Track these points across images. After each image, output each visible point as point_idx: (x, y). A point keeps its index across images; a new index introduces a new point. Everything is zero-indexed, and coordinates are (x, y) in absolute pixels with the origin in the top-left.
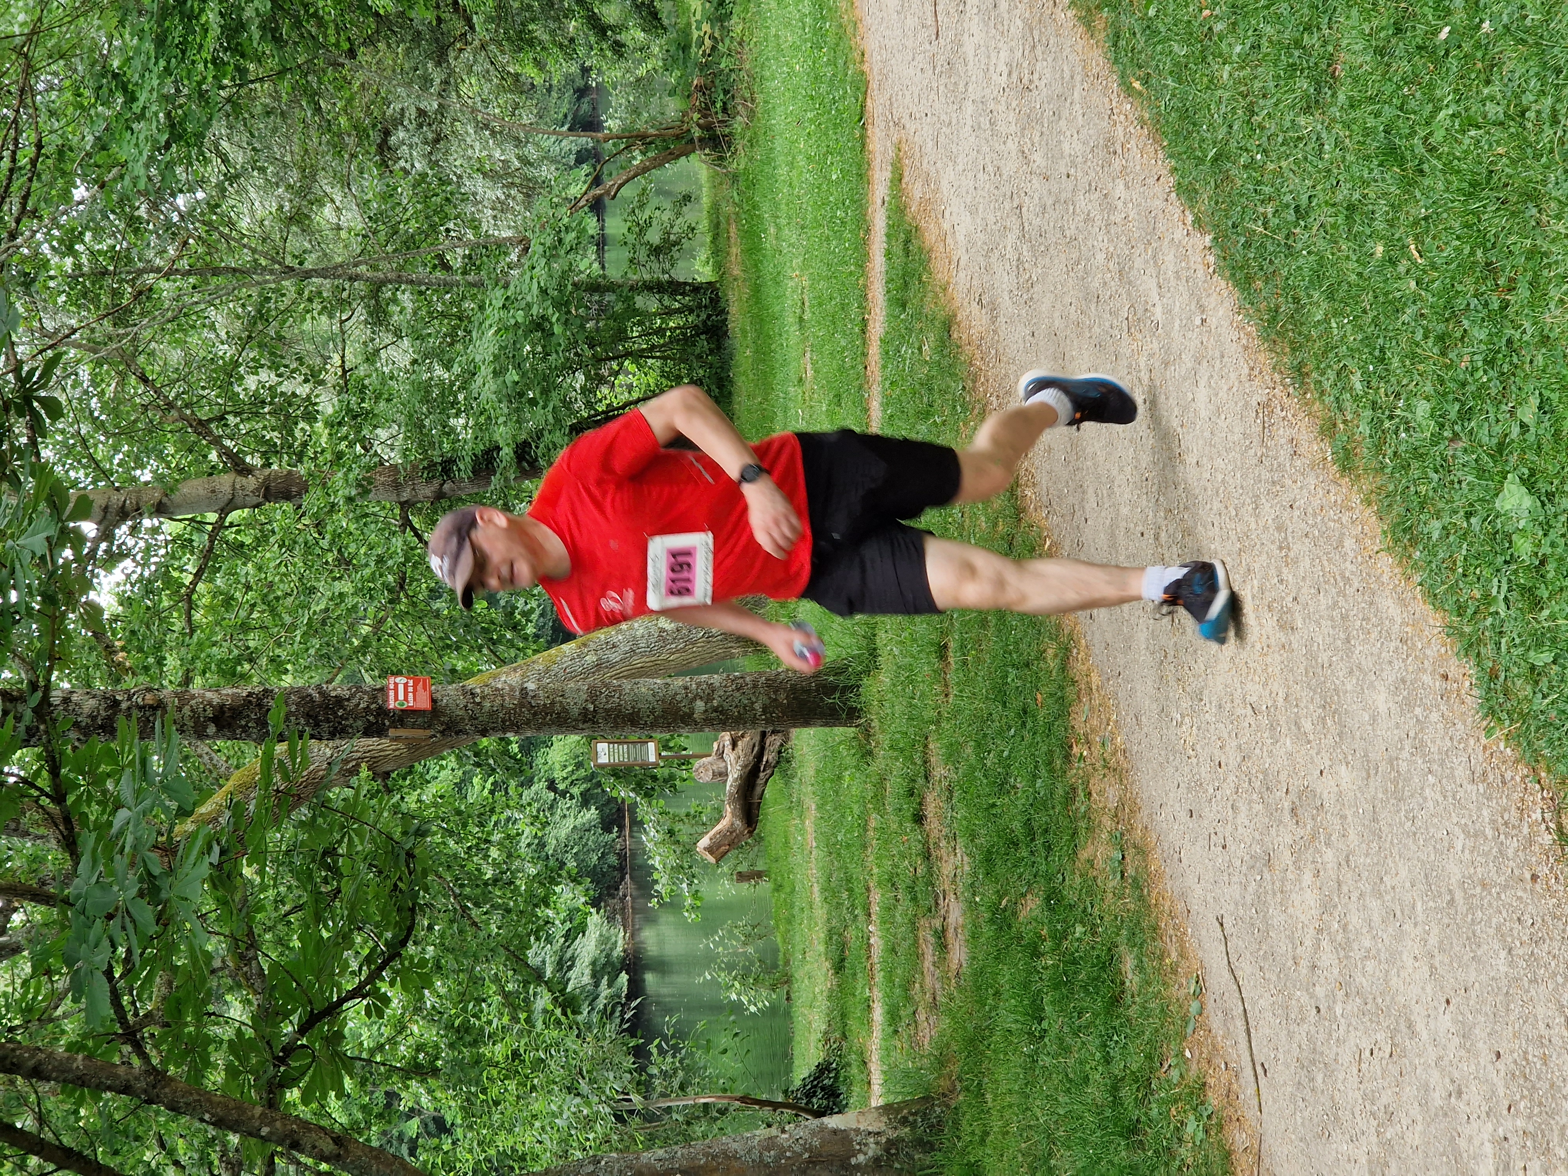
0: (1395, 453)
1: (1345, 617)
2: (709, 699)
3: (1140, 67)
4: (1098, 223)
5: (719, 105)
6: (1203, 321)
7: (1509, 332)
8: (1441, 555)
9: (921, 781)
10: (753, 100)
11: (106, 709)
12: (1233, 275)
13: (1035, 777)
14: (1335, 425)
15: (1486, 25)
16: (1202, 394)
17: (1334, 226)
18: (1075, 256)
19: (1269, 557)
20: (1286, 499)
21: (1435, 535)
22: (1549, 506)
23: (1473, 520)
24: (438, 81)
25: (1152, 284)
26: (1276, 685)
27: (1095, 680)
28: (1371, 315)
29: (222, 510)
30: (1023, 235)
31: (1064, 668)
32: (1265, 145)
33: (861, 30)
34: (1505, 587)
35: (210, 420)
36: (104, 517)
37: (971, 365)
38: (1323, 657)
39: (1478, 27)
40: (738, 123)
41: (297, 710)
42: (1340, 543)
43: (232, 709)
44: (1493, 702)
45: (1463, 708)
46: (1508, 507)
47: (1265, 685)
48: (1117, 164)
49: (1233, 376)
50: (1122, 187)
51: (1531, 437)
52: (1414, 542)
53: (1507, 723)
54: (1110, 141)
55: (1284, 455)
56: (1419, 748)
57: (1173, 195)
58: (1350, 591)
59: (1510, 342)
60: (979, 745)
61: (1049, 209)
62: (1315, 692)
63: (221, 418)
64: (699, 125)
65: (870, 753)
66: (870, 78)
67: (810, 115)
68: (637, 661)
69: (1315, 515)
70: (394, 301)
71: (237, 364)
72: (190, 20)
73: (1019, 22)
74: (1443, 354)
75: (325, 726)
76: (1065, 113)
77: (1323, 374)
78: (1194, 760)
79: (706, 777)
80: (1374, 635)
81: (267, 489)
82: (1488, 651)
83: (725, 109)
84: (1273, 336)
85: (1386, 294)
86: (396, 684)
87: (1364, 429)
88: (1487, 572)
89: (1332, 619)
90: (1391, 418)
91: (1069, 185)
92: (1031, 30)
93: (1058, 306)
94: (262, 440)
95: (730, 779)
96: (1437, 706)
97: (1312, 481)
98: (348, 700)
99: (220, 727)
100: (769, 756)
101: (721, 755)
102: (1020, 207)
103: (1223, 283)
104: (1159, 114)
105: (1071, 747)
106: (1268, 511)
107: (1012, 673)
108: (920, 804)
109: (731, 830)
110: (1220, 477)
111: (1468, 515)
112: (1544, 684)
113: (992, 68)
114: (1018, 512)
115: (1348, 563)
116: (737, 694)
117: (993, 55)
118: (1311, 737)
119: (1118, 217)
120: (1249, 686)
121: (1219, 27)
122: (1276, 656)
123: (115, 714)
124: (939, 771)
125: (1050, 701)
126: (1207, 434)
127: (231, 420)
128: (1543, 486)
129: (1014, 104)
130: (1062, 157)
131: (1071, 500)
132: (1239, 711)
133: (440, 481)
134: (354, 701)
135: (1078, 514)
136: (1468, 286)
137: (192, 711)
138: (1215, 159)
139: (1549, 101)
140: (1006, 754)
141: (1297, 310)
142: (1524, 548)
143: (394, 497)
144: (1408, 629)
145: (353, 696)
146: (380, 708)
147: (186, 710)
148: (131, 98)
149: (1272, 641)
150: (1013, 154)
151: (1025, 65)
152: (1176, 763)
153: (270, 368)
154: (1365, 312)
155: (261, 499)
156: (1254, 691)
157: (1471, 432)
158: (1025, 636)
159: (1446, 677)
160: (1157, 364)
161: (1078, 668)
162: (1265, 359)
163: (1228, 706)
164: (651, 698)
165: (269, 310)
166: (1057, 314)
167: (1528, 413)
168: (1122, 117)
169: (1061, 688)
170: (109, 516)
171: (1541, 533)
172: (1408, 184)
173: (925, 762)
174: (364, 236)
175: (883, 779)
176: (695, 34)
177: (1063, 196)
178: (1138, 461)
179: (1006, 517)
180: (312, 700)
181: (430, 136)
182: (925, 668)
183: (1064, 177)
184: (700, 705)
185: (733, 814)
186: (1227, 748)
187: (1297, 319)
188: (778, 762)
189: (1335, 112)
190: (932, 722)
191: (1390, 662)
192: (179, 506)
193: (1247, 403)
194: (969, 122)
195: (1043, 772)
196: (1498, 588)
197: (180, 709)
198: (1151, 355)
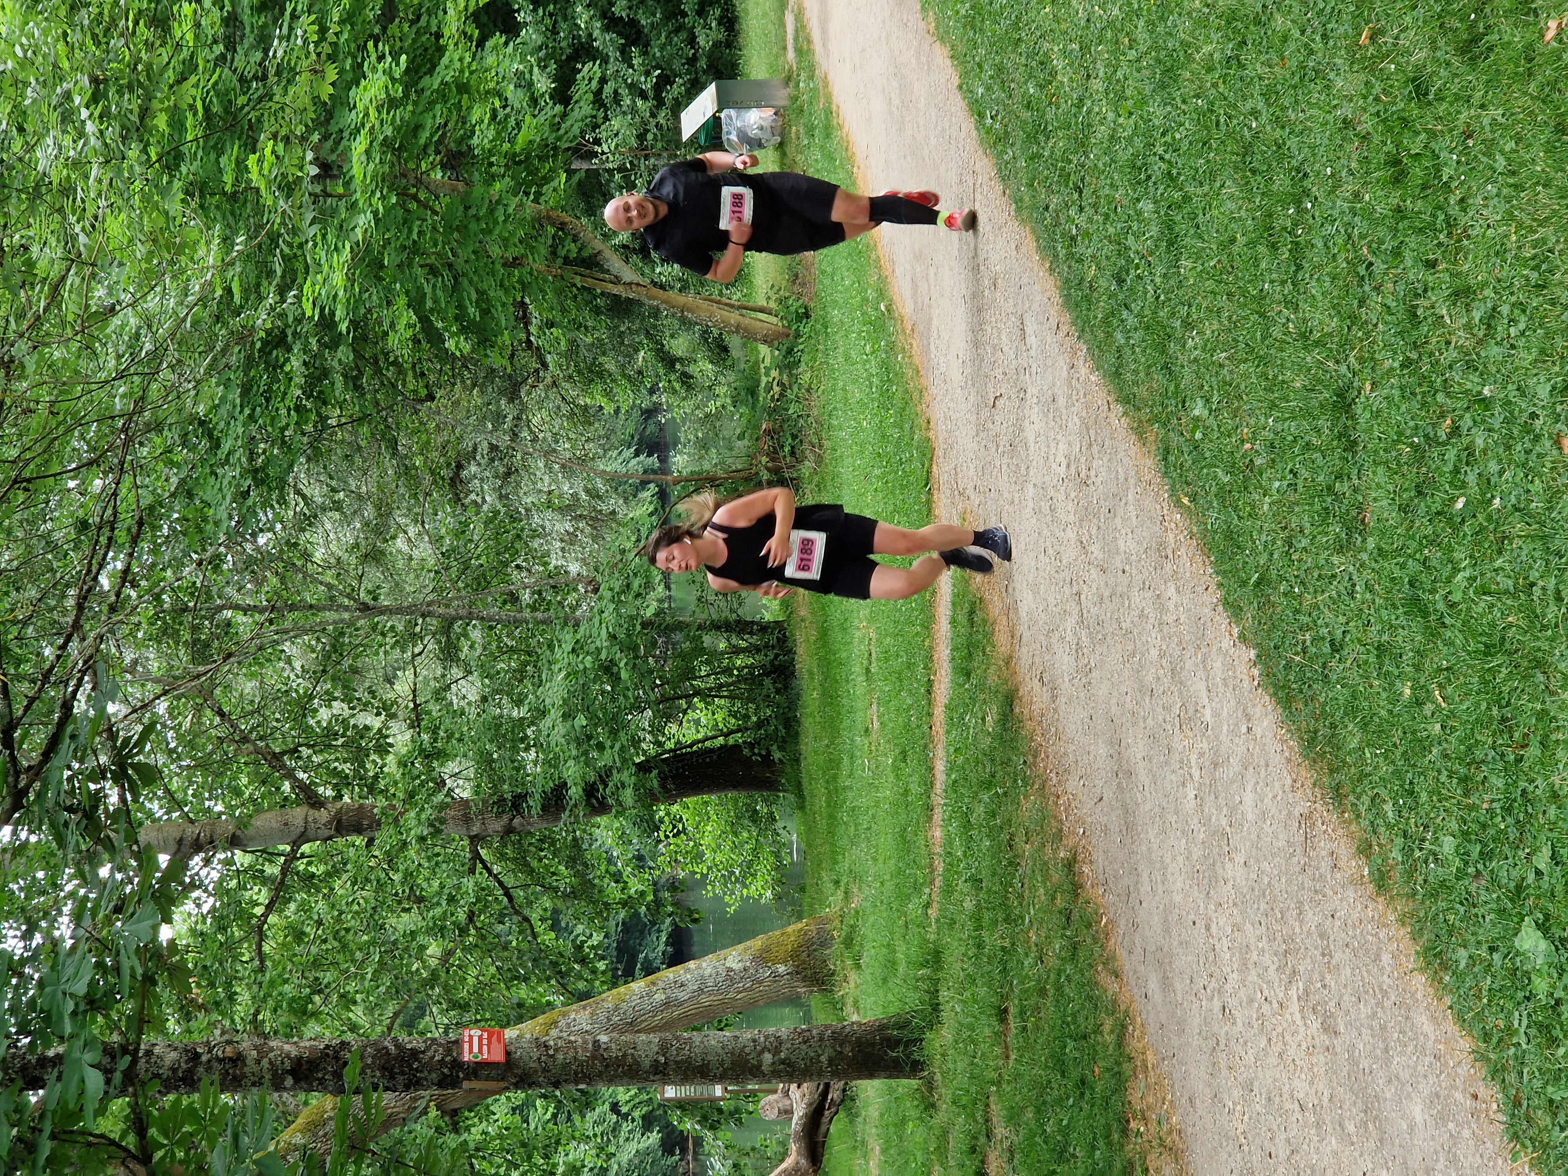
0: (1425, 881)
1: (1383, 1028)
2: (776, 1051)
3: (1188, 484)
4: (1152, 620)
5: (787, 449)
6: (1249, 729)
7: (1523, 784)
8: (1469, 982)
9: (983, 1140)
10: (821, 446)
11: (186, 1062)
12: (1275, 694)
13: (1093, 1148)
14: (1370, 846)
15: (1497, 502)
16: (1249, 798)
17: (1366, 662)
18: (1130, 648)
19: (1313, 962)
20: (1328, 908)
21: (1462, 965)
22: (1562, 951)
23: (1496, 956)
24: (511, 417)
25: (1201, 686)
26: (1321, 1087)
27: (1151, 1058)
28: (1401, 749)
29: (294, 843)
30: (1081, 621)
31: (1120, 1044)
32: (1303, 576)
33: (927, 398)
34: (1525, 1022)
35: (283, 753)
36: (179, 850)
37: (1032, 740)
38: (1364, 1063)
39: (1490, 502)
40: (806, 468)
41: (373, 1063)
42: (1377, 958)
43: (310, 1061)
44: (1518, 1128)
45: (1492, 1128)
46: (1526, 946)
47: (1312, 1083)
48: (1169, 568)
49: (1277, 785)
50: (1173, 590)
51: (1545, 883)
52: (1444, 966)
53: (1530, 1150)
54: (1162, 545)
55: (1325, 866)
56: (1453, 1161)
57: (1220, 608)
58: (1388, 1004)
59: (1524, 791)
60: (1038, 1111)
61: (1106, 600)
62: (1357, 1097)
63: (296, 750)
64: (767, 468)
65: (933, 1106)
66: (936, 445)
67: (877, 472)
68: (705, 1000)
69: (1354, 927)
70: (466, 635)
71: (311, 697)
72: (274, 369)
73: (1076, 419)
74: (1466, 794)
75: (400, 1079)
76: (1120, 512)
77: (1358, 798)
78: (1246, 1148)
79: (772, 1115)
80: (1410, 1048)
81: (339, 822)
82: (1512, 1078)
83: (793, 453)
84: (1312, 755)
85: (1414, 733)
86: (471, 1037)
87: (1396, 855)
88: (1509, 1005)
89: (1371, 1028)
90: (1421, 849)
91: (1124, 580)
92: (1088, 429)
93: (1115, 694)
94: (335, 773)
95: (795, 1118)
96: (1468, 1123)
97: (1351, 894)
98: (423, 1052)
99: (297, 1080)
100: (834, 1094)
101: (786, 1093)
102: (1079, 594)
103: (1267, 698)
104: (1206, 529)
105: (1128, 1121)
106: (1312, 918)
107: (1071, 1044)
108: (983, 1162)
109: (796, 1169)
110: (1266, 880)
111: (1492, 949)
112: (1562, 1119)
113: (1051, 458)
114: (1076, 889)
115: (1385, 977)
116: (804, 1047)
117: (1053, 445)
118: (1355, 1139)
119: (1170, 618)
120: (1296, 1082)
121: (1258, 461)
122: (1322, 1058)
123: (195, 1066)
124: (1000, 1131)
125: (1107, 1075)
126: (1254, 837)
127: (305, 752)
128: (1557, 932)
129: (1073, 495)
130: (1118, 553)
131: (1126, 881)
132: (1288, 1106)
133: (509, 815)
134: (429, 1054)
135: (1133, 896)
136: (1485, 737)
137: (271, 1063)
138: (1258, 584)
139: (1553, 581)
140: (1065, 1123)
141: (1333, 736)
142: (1541, 986)
143: (464, 831)
144: (1441, 1047)
145: (428, 1048)
146: (455, 1060)
147: (265, 1062)
148: (216, 444)
149: (1317, 1042)
150: (1073, 542)
151: (1083, 459)
152: (1229, 1148)
153: (343, 701)
154: (1395, 745)
155: (333, 832)
156: (1301, 1087)
157: (1492, 871)
158: (1083, 1007)
159: (1476, 1097)
160: (1207, 764)
161: (1134, 1045)
162: (1307, 775)
163: (1277, 1099)
164: (720, 1051)
165: (343, 644)
166: (1114, 701)
167: (1542, 860)
168: (1173, 525)
169: (1118, 1063)
170: (183, 849)
171: (1556, 975)
172: (1432, 634)
173: (987, 1121)
174: (437, 572)
175: (945, 1134)
176: (764, 380)
177: (1119, 589)
178: (1190, 853)
179: (1064, 891)
180: (388, 1053)
181: (502, 470)
182: (986, 1029)
183: (1120, 572)
184: (768, 1057)
185: (799, 1153)
186: (1277, 1141)
187: (1334, 742)
188: (843, 1101)
189: (1364, 556)
190: (993, 1084)
191: (1425, 1076)
192: (252, 839)
193: (1290, 812)
194: (1031, 504)
195: (1101, 1143)
196: (1520, 1021)
197: (258, 1062)
198: (1201, 755)
